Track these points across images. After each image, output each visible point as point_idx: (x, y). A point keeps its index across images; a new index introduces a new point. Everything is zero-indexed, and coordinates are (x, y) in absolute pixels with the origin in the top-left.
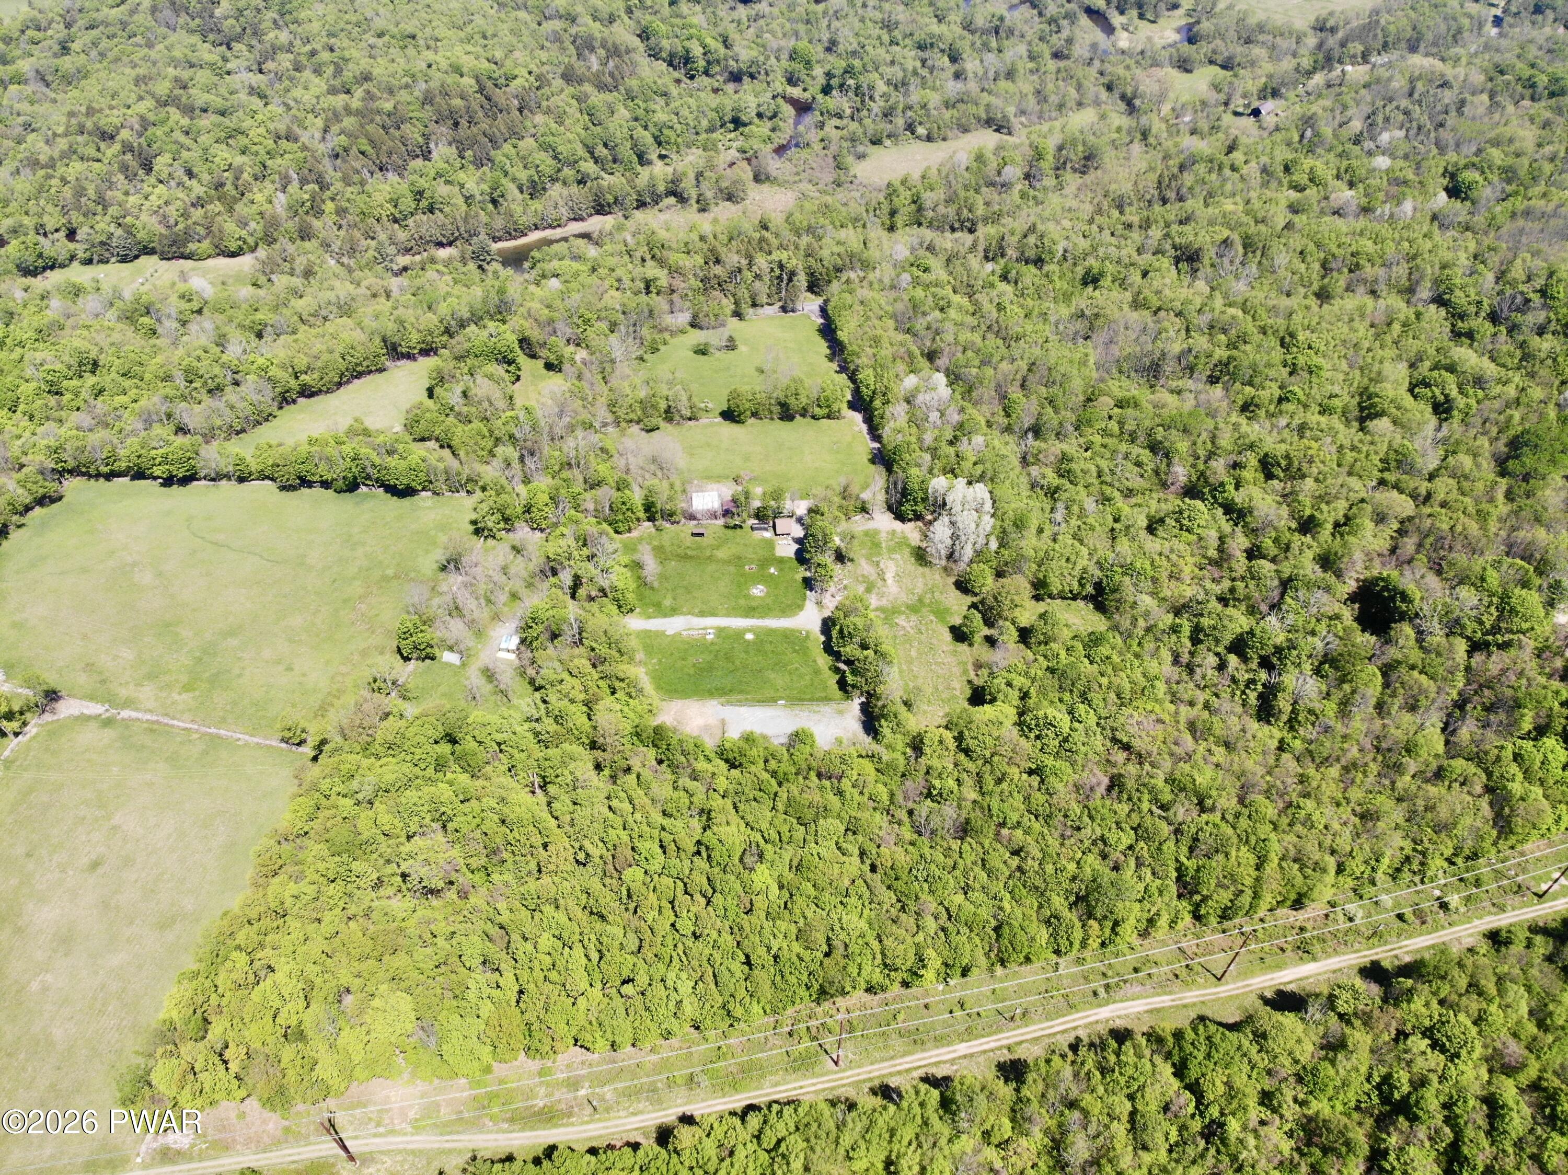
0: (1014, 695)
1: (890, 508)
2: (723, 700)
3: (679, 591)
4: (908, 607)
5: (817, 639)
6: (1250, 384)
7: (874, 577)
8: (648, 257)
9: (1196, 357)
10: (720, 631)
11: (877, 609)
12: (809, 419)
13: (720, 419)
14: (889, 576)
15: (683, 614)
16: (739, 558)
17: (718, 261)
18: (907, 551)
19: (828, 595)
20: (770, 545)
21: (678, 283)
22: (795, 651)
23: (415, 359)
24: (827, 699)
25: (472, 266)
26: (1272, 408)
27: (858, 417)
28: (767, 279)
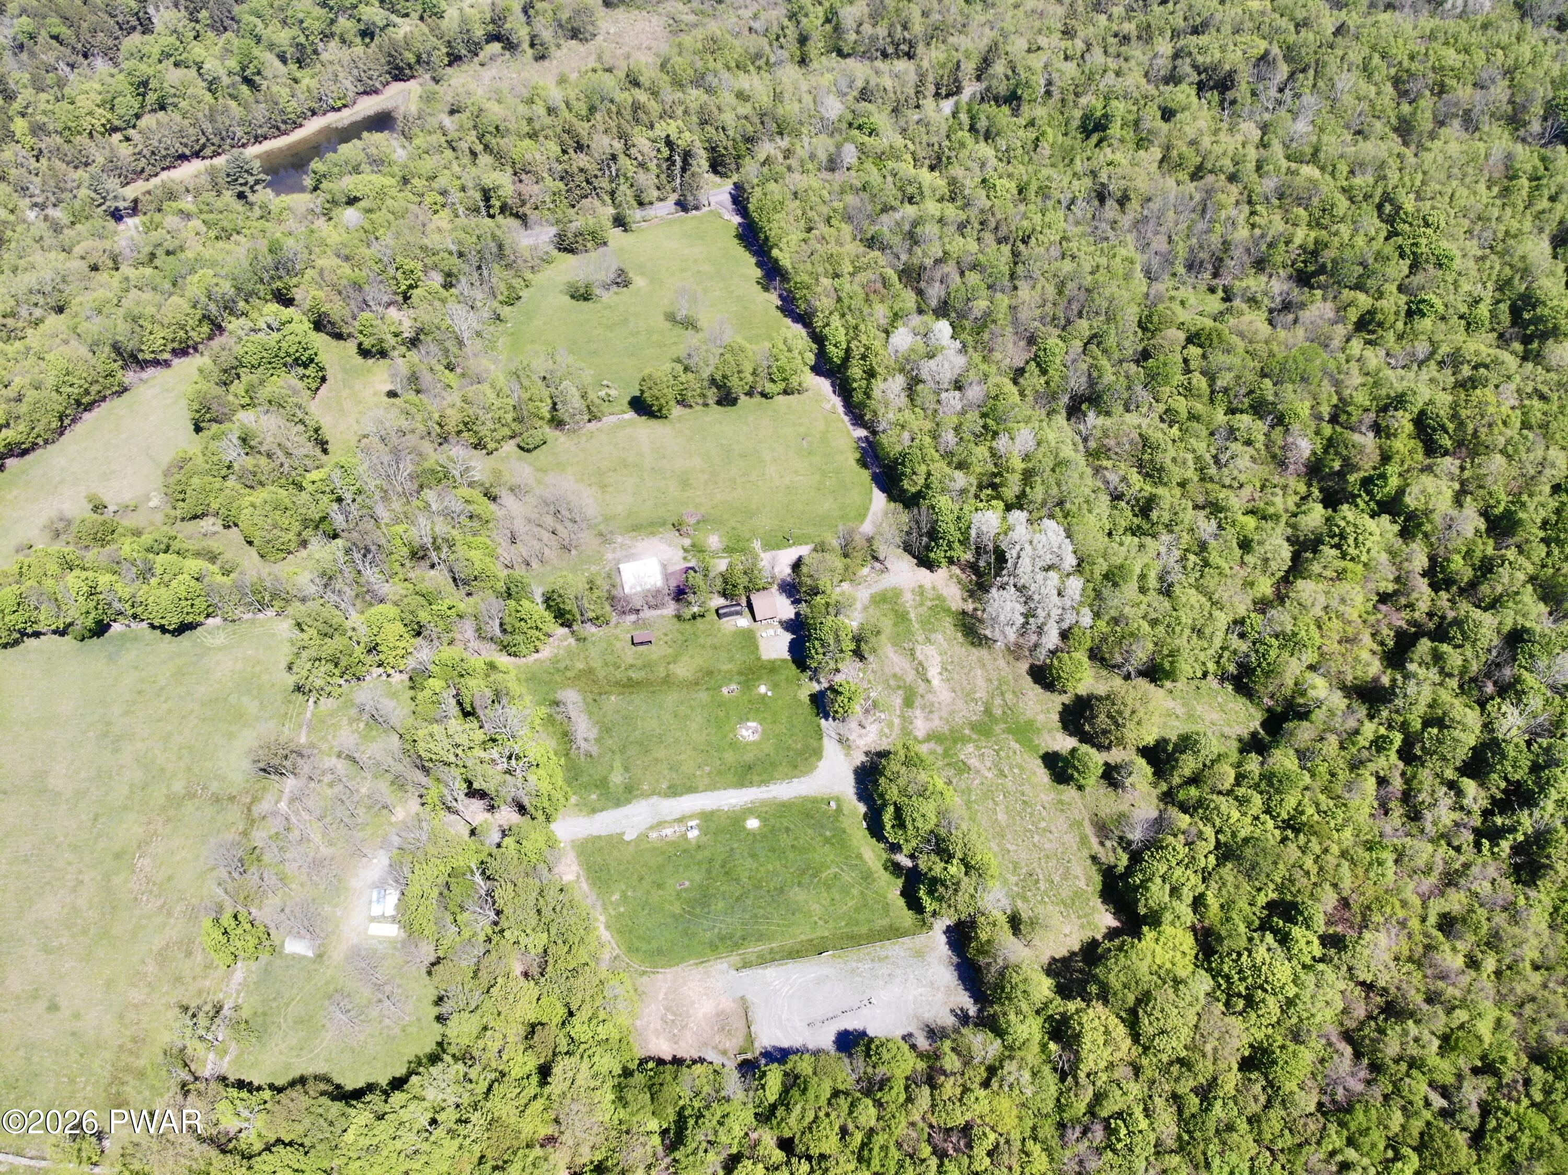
0: (1184, 909)
1: (907, 548)
2: (735, 958)
3: (632, 751)
4: (973, 727)
5: (854, 812)
6: (1359, 286)
7: (910, 677)
8: (479, 148)
9: (1271, 245)
10: (707, 817)
11: (929, 738)
12: (757, 399)
13: (631, 415)
14: (933, 673)
15: (645, 795)
16: (710, 673)
17: (579, 147)
18: (948, 623)
19: (853, 725)
20: (748, 639)
21: (530, 188)
22: (827, 841)
23: (167, 364)
24: (894, 933)
25: (228, 196)
26: (1400, 325)
27: (824, 385)
28: (652, 165)
